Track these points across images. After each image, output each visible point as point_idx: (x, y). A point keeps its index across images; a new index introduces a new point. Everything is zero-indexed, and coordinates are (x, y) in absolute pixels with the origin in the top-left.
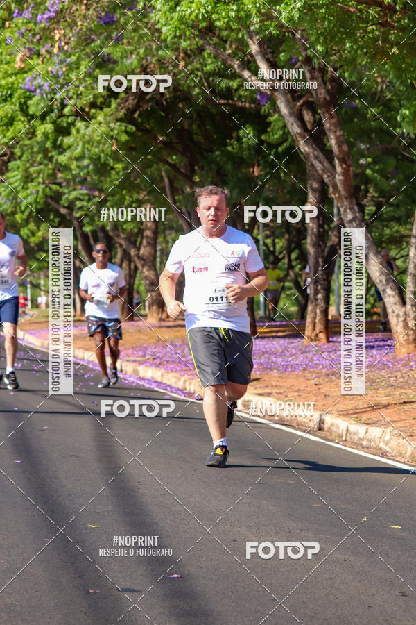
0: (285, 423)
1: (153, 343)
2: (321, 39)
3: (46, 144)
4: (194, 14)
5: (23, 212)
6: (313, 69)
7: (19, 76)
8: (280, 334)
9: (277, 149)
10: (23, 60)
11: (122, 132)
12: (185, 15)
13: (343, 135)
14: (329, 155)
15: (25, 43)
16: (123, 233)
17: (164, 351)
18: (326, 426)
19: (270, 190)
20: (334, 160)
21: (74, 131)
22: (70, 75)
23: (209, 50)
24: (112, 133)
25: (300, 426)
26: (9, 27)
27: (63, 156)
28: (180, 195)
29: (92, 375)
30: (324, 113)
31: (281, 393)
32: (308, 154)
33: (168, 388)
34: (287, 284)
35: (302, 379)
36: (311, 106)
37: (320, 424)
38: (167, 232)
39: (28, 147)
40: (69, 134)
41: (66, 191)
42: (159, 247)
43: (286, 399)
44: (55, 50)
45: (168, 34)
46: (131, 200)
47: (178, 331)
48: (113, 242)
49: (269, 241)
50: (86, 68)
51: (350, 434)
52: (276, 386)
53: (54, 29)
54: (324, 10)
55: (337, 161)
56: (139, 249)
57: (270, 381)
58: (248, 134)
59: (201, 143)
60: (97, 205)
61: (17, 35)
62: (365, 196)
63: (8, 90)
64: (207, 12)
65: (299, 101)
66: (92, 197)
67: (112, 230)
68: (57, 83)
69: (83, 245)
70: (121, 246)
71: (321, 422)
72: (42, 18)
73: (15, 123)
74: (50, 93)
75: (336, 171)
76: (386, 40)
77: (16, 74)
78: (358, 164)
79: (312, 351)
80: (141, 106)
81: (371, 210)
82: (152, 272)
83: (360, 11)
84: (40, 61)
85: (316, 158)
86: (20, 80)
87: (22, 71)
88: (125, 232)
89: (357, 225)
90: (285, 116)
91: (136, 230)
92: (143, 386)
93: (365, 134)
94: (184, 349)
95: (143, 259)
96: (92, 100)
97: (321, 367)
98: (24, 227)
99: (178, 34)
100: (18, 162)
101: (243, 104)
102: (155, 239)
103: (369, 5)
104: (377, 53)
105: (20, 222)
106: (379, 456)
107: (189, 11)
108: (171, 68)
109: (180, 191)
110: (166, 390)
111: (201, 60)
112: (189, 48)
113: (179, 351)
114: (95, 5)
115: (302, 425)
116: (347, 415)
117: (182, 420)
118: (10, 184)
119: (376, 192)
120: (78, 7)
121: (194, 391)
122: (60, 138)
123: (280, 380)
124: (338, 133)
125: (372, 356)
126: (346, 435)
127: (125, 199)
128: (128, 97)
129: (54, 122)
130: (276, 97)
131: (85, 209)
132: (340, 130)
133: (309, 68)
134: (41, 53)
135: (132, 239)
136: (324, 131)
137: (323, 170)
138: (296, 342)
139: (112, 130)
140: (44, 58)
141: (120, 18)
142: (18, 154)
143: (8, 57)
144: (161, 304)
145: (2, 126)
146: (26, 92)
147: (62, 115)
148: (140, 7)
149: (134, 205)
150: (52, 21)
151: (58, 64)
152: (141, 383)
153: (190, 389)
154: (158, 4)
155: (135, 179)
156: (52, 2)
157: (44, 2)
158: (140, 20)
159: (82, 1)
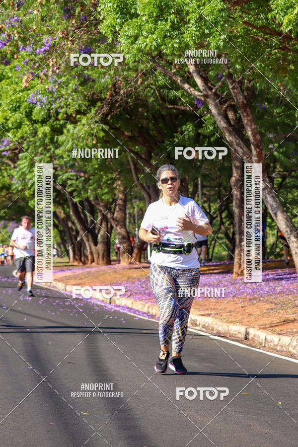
0: (221, 335)
1: (125, 280)
2: (239, 60)
3: (45, 140)
4: (149, 46)
5: (30, 189)
6: (234, 81)
7: (24, 92)
8: (216, 271)
9: (210, 139)
10: (27, 81)
11: (100, 130)
12: (142, 47)
13: (257, 128)
14: (247, 142)
15: (29, 69)
16: (102, 202)
17: (133, 286)
18: (250, 337)
19: (206, 169)
20: (251, 145)
21: (65, 131)
22: (62, 92)
23: (159, 70)
24: (92, 132)
25: (231, 337)
26: (17, 58)
27: (59, 150)
28: (141, 174)
29: (82, 305)
30: (242, 113)
31: (217, 314)
32: (232, 142)
33: (137, 312)
34: (220, 235)
35: (232, 303)
36: (234, 108)
37: (246, 335)
38: (133, 200)
39: (32, 142)
40: (62, 133)
41: (61, 173)
42: (128, 212)
43: (222, 318)
44: (50, 73)
45: (130, 60)
46: (107, 178)
47: (143, 271)
48: (95, 209)
49: (206, 205)
50: (73, 85)
51: (268, 342)
52: (214, 309)
53: (49, 58)
54: (240, 40)
55: (253, 147)
56: (113, 213)
57: (209, 305)
58: (189, 129)
59: (155, 137)
60: (83, 183)
61: (23, 63)
62: (274, 171)
63: (16, 103)
64: (157, 44)
65: (224, 105)
66: (79, 177)
67: (94, 200)
68: (52, 97)
69: (73, 212)
70: (101, 211)
71: (247, 334)
72: (40, 51)
73: (22, 126)
74: (48, 105)
75: (252, 154)
76: (285, 60)
77: (22, 91)
78: (268, 147)
79: (239, 283)
80: (112, 112)
81: (278, 181)
82: (123, 229)
83: (266, 39)
84: (39, 82)
85: (238, 145)
86: (26, 96)
87: (27, 89)
88: (103, 201)
89: (269, 192)
90: (215, 115)
91: (111, 200)
92: (119, 311)
93: (272, 127)
95: (116, 221)
96: (77, 108)
97: (245, 294)
98: (31, 200)
99: (137, 59)
100: (25, 153)
101: (185, 107)
102: (125, 206)
103: (272, 35)
104: (279, 69)
105: (28, 196)
106: (289, 357)
107: (145, 44)
108: (133, 84)
109: (142, 171)
110: (135, 313)
111: (154, 78)
112: (145, 69)
113: (144, 286)
114: (77, 40)
115: (233, 337)
116: (265, 328)
117: (147, 335)
118: (20, 169)
119: (281, 168)
120: (65, 43)
121: (156, 314)
122: (56, 137)
123: (217, 304)
124: (253, 127)
125: (282, 286)
126: (265, 342)
127: (103, 178)
128: (103, 106)
129: (51, 125)
130: (208, 102)
131: (74, 186)
132: (254, 124)
133: (232, 81)
134: (40, 76)
135: (109, 206)
136: (243, 125)
137: (243, 153)
138: (228, 276)
139: (92, 129)
140: (43, 79)
141: (95, 49)
142: (26, 148)
143: (16, 79)
144: (131, 252)
145: (14, 129)
146: (30, 104)
147: (57, 119)
148: (110, 41)
149: (109, 182)
150: (47, 53)
151: (53, 83)
152: (117, 309)
153: (152, 313)
154: (122, 40)
155: (109, 164)
156: (47, 39)
157: (41, 40)
158: (110, 50)
159: (68, 38)
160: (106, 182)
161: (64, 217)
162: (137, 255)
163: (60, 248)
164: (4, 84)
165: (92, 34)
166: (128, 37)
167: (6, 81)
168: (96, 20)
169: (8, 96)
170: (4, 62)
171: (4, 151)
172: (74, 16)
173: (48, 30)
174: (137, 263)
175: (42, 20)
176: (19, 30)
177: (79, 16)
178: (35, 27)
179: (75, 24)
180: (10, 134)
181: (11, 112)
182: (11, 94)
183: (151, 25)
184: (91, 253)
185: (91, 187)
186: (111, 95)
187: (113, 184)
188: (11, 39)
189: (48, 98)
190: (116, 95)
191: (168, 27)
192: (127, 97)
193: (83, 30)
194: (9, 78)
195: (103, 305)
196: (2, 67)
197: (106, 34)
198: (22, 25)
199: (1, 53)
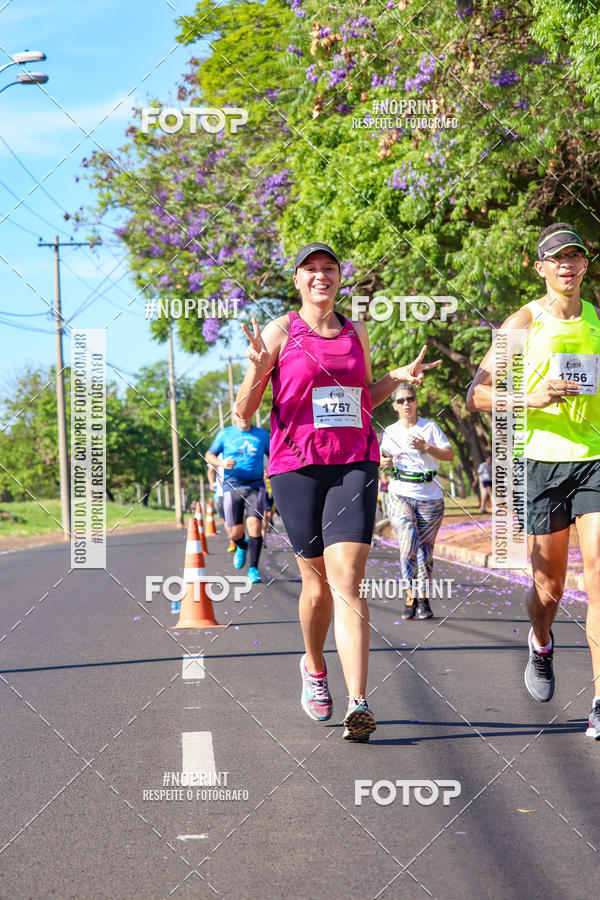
3: (426, 262)
5: (397, 362)
7: (382, 168)
10: (387, 147)
21: (466, 243)
22: (456, 163)
24: (520, 243)
26: (367, 99)
27: (453, 281)
29: (509, 592)
39: (401, 268)
40: (460, 247)
41: (459, 328)
45: (595, 95)
50: (478, 150)
53: (431, 98)
63: (368, 189)
68: (439, 174)
72: (413, 84)
73: (381, 235)
74: (430, 190)
77: (378, 165)
80: (560, 201)
84: (412, 145)
86: (385, 174)
87: (388, 161)
96: (490, 196)
100: (387, 291)
114: (487, 60)
118: (379, 323)
120: (463, 65)
122: (448, 254)
128: (541, 189)
129: (436, 231)
134: (413, 134)
139: (521, 238)
140: (418, 141)
141: (523, 76)
142: (387, 279)
143: (366, 142)
145: (363, 241)
146: (394, 190)
147: (448, 220)
148: (554, 59)
150: (426, 88)
151: (439, 148)
154: (579, 55)
156: (425, 59)
157: (414, 60)
158: (553, 77)
159: (468, 55)
161: (468, 416)
163: (461, 478)
164: (341, 152)
165: (516, 46)
166: (590, 49)
167: (345, 147)
168: (524, 17)
169: (351, 177)
170: (340, 108)
171: (345, 287)
172: (479, 10)
173: (426, 40)
175: (415, 21)
176: (370, 43)
177: (489, 10)
178: (400, 37)
179: (482, 27)
180: (355, 252)
181: (358, 208)
182: (356, 172)
186: (557, 168)
188: (354, 62)
189: (429, 177)
190: (567, 167)
192: (590, 170)
193: (497, 38)
194: (352, 140)
196: (337, 118)
197: (546, 45)
198: (374, 33)
199: (333, 89)
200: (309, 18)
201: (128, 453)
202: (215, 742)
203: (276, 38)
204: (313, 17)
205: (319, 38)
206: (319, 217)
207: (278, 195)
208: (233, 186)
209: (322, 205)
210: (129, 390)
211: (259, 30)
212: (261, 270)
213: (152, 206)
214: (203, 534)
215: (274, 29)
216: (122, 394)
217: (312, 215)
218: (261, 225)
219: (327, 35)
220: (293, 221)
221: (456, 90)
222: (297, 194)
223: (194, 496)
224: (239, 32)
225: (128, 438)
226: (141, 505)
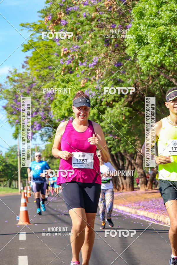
1: (143, 200)
3: (94, 117)
4: (155, 61)
10: (83, 84)
11: (127, 111)
15: (84, 76)
16: (128, 154)
17: (148, 203)
21: (106, 112)
23: (162, 75)
24: (122, 112)
26: (78, 69)
27: (102, 123)
40: (104, 113)
42: (144, 159)
44: (97, 78)
45: (144, 70)
46: (131, 139)
47: (153, 195)
48: (124, 158)
50: (110, 85)
53: (96, 69)
56: (135, 160)
60: (117, 142)
61: (81, 73)
64: (160, 60)
66: (114, 139)
67: (124, 152)
68: (98, 92)
69: (111, 159)
70: (128, 159)
72: (91, 65)
74: (96, 96)
77: (81, 89)
80: (134, 100)
82: (141, 170)
87: (83, 88)
91: (133, 152)
92: (139, 219)
94: (156, 202)
95: (137, 165)
96: (113, 99)
107: (153, 60)
108: (146, 83)
110: (149, 220)
111: (159, 79)
112: (153, 75)
113: (154, 203)
114: (113, 59)
120: (106, 60)
121: (162, 220)
122: (101, 116)
127: (129, 139)
128: (129, 97)
129: (97, 109)
131: (112, 144)
134: (91, 80)
135: (132, 156)
140: (92, 82)
141: (124, 64)
143: (77, 82)
144: (146, 183)
147: (101, 105)
148: (132, 59)
149: (132, 142)
150: (95, 66)
151: (99, 84)
152: (138, 217)
153: (160, 220)
154: (139, 58)
155: (133, 131)
156: (95, 58)
157: (92, 58)
158: (132, 64)
159: (107, 57)
160: (131, 142)
162: (150, 185)
164: (70, 85)
165: (122, 55)
166: (143, 56)
167: (71, 83)
168: (124, 46)
169: (72, 92)
170: (70, 72)
172: (111, 44)
173: (95, 53)
174: (150, 190)
175: (92, 47)
176: (78, 53)
177: (114, 44)
178: (88, 52)
179: (112, 49)
182: (74, 91)
183: (156, 49)
184: (122, 184)
185: (122, 145)
187: (135, 142)
188: (74, 58)
189: (96, 93)
190: (136, 90)
191: (167, 50)
192: (143, 91)
193: (116, 52)
194: (73, 81)
195: (130, 215)
196: (69, 75)
197: (130, 55)
198: (80, 50)
199: (68, 66)
200: (61, 45)
201: (5, 172)
202: (28, 259)
203: (51, 51)
204: (62, 45)
205: (64, 51)
206: (63, 103)
207: (51, 97)
208: (38, 94)
209: (64, 100)
210: (6, 154)
211: (46, 48)
212: (46, 119)
213: (14, 100)
214: (27, 197)
215: (50, 48)
216: (4, 155)
217: (61, 103)
218: (46, 106)
219: (66, 50)
220: (55, 105)
221: (104, 67)
222: (57, 97)
223: (25, 185)
224: (40, 49)
225: (5, 167)
226: (8, 187)
